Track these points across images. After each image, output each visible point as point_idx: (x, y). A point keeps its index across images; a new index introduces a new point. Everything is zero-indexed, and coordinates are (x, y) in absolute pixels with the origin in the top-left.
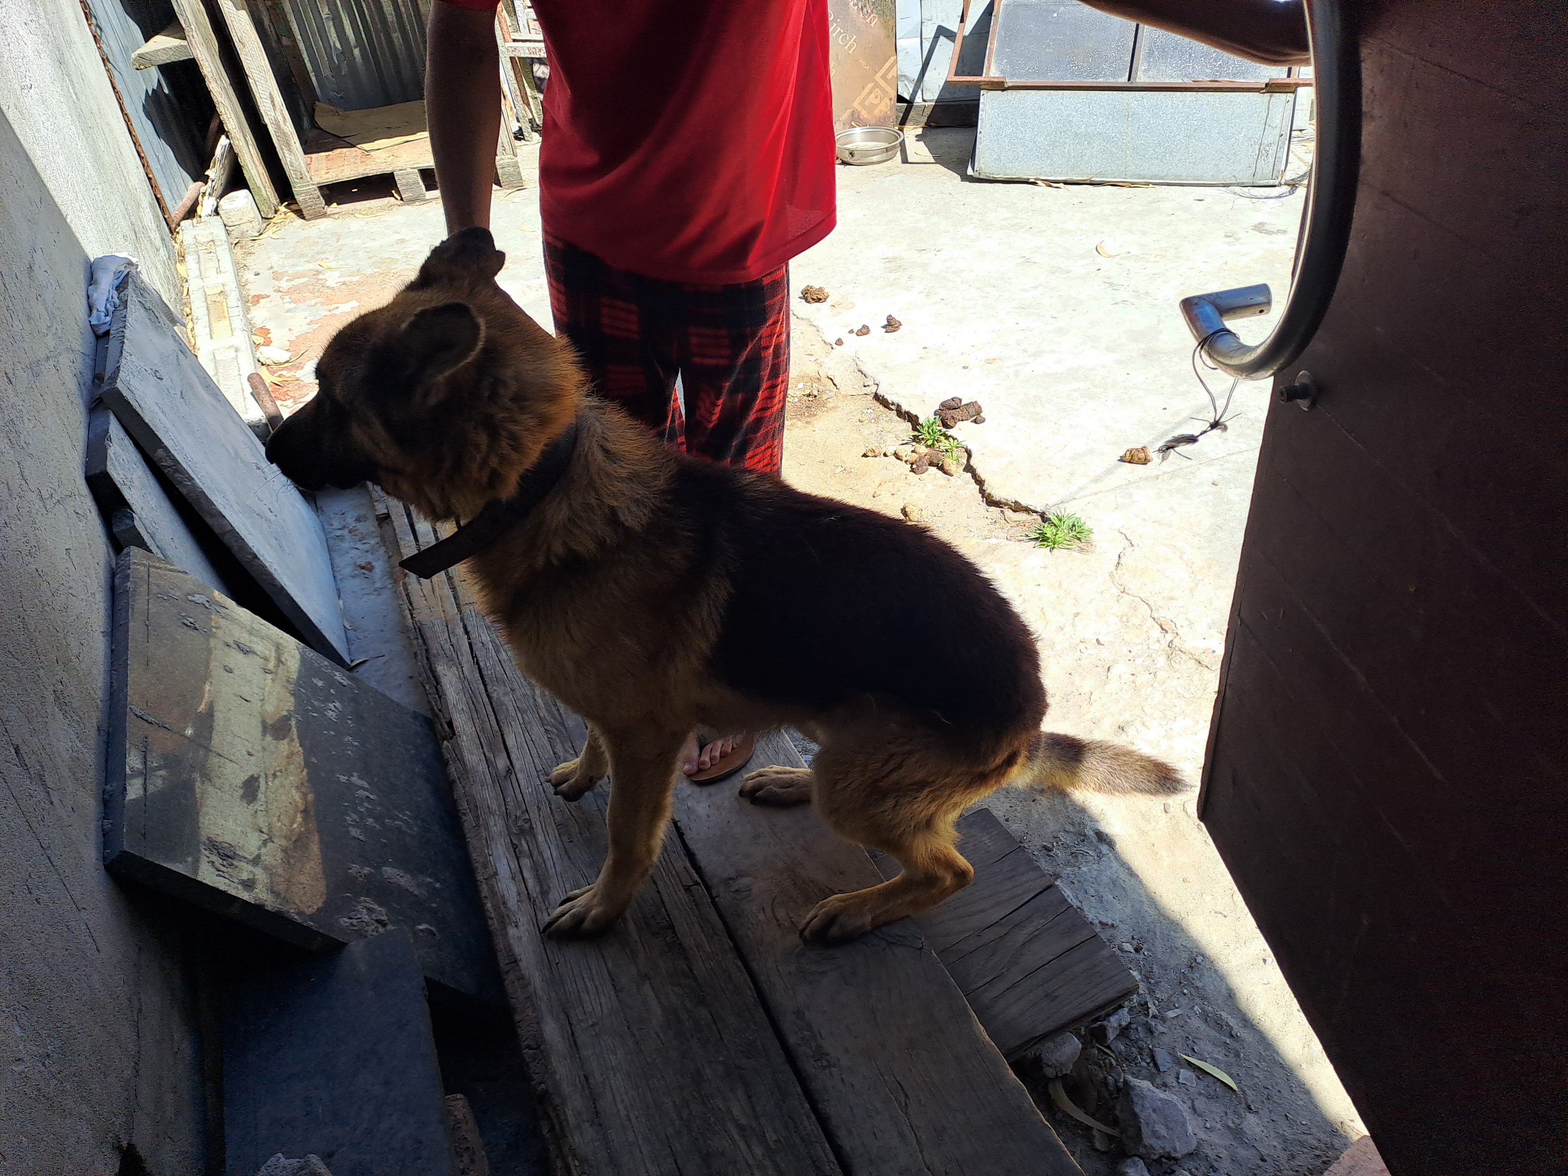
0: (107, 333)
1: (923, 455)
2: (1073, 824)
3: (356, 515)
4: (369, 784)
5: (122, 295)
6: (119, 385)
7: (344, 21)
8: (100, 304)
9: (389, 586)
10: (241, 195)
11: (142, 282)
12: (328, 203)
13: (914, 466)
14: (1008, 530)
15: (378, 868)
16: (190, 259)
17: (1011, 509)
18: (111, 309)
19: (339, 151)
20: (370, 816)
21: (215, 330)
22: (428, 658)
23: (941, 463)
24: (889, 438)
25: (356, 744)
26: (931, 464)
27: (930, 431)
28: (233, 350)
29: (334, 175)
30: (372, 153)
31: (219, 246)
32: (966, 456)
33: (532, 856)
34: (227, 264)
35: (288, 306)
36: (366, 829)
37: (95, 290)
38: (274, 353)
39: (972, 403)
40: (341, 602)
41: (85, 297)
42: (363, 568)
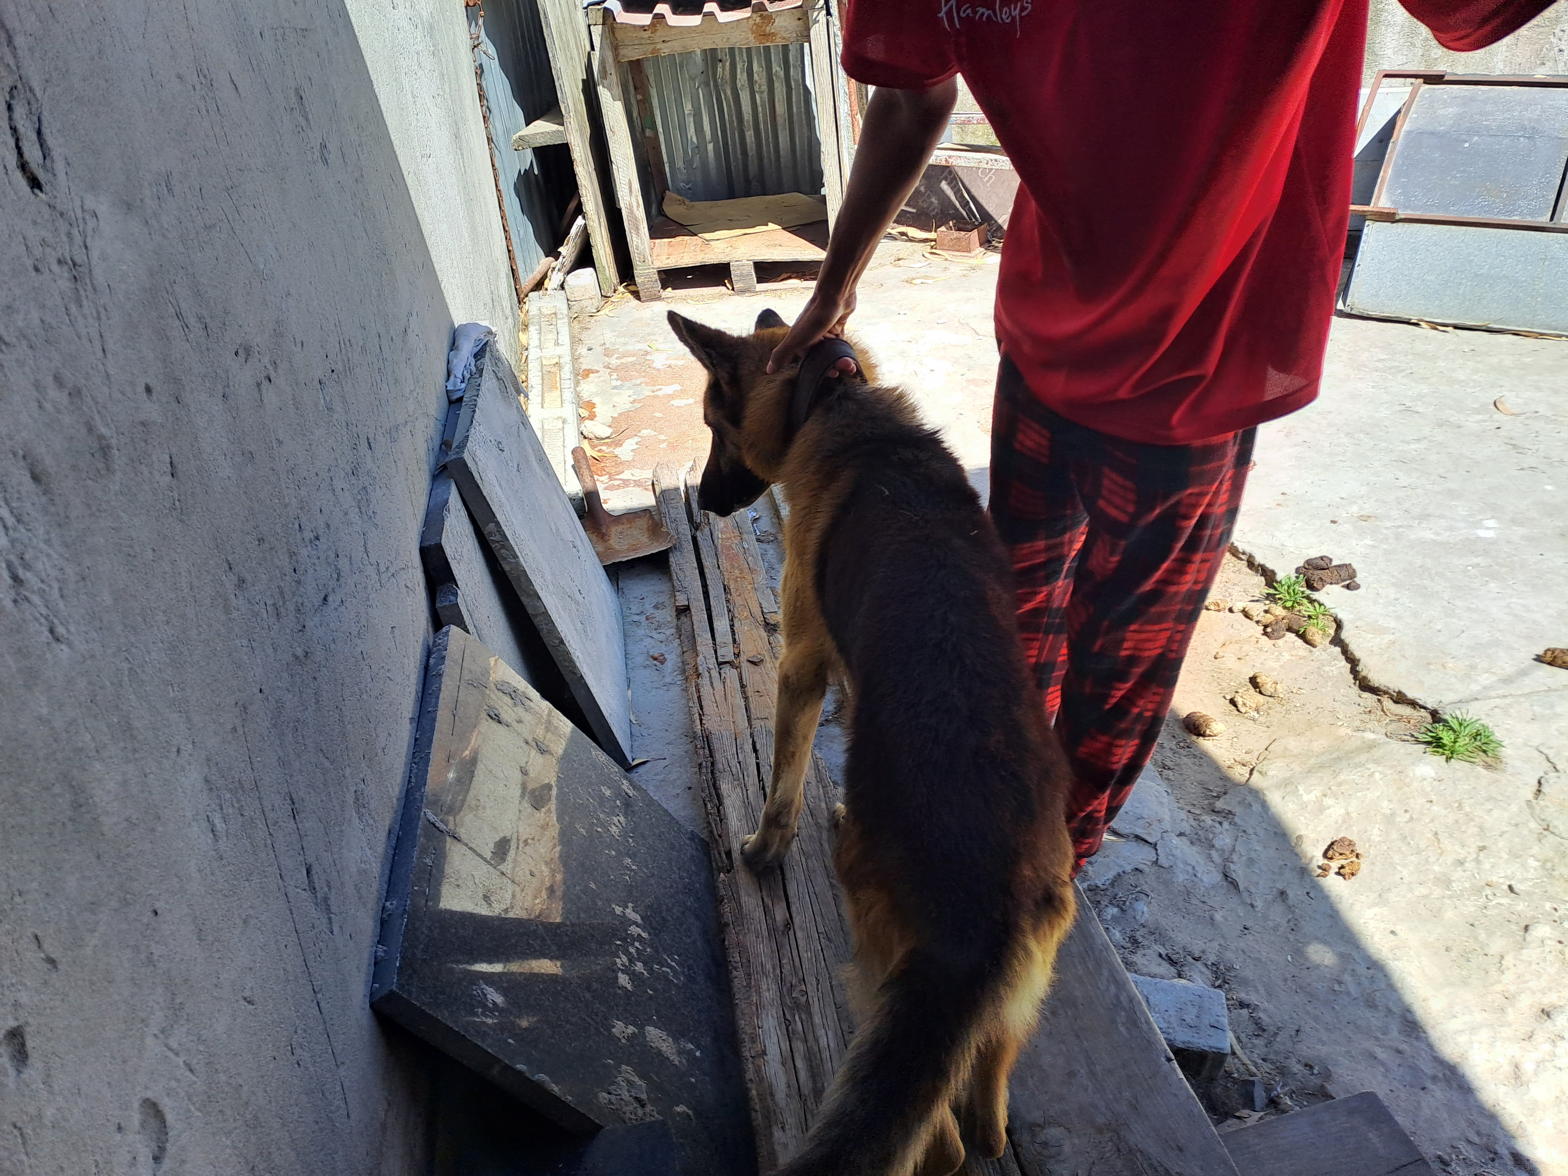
0: (460, 399)
1: (1280, 618)
2: (1478, 1133)
3: (655, 601)
4: (642, 918)
5: (479, 362)
6: (466, 456)
7: (704, 118)
8: (458, 371)
9: (679, 683)
10: (587, 273)
11: (497, 351)
12: (664, 287)
13: (1269, 630)
14: (1387, 724)
15: (641, 1027)
16: (532, 329)
17: (1391, 699)
18: (468, 376)
19: (680, 238)
20: (639, 960)
21: (547, 400)
22: (712, 772)
23: (1302, 630)
24: (1236, 592)
25: (634, 867)
26: (1290, 629)
27: (1291, 591)
28: (560, 422)
29: (674, 261)
30: (712, 243)
31: (560, 319)
32: (1335, 626)
33: (806, 1041)
34: (565, 338)
35: (614, 383)
36: (634, 977)
37: (455, 356)
38: (598, 428)
39: (1346, 565)
40: (630, 692)
41: (446, 362)
42: (655, 659)
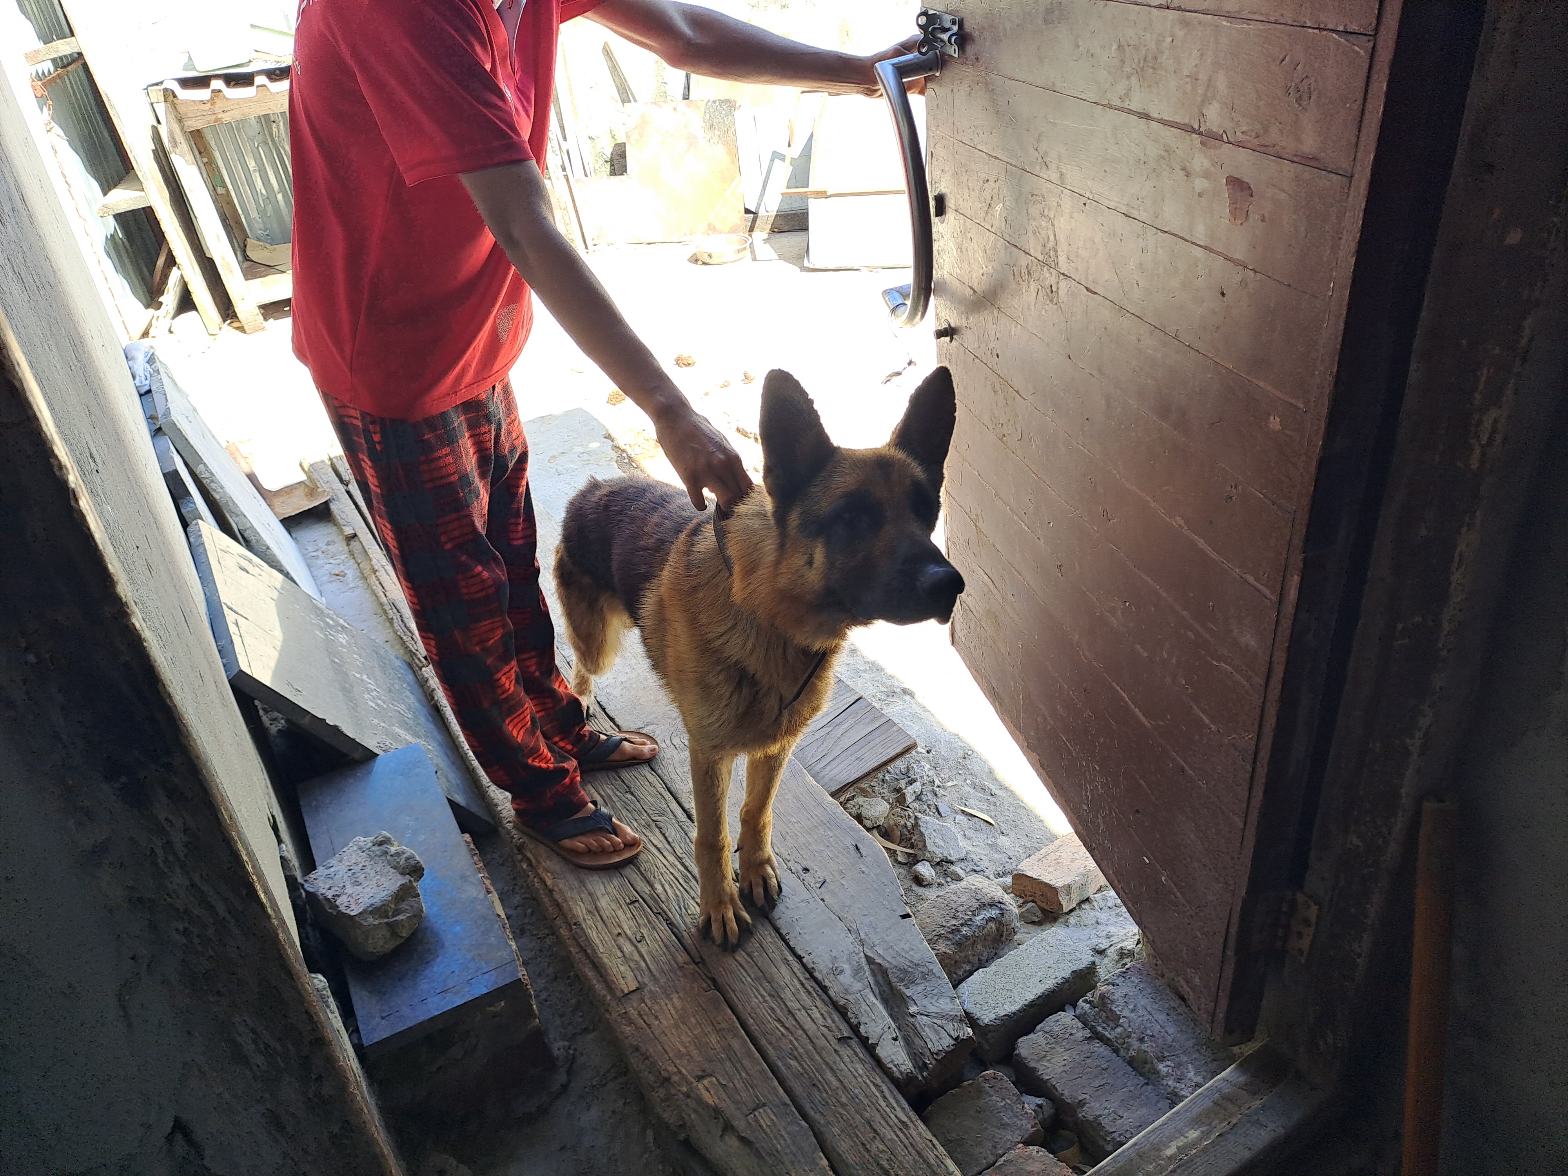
0: (150, 391)
3: (326, 541)
4: (376, 683)
5: (152, 367)
6: (171, 419)
7: (269, 172)
8: (139, 372)
10: (191, 316)
11: (163, 360)
12: (266, 319)
15: (390, 726)
18: (149, 376)
19: (272, 276)
20: (379, 700)
25: (361, 660)
29: (269, 296)
37: (133, 364)
41: (128, 367)
42: (337, 575)
